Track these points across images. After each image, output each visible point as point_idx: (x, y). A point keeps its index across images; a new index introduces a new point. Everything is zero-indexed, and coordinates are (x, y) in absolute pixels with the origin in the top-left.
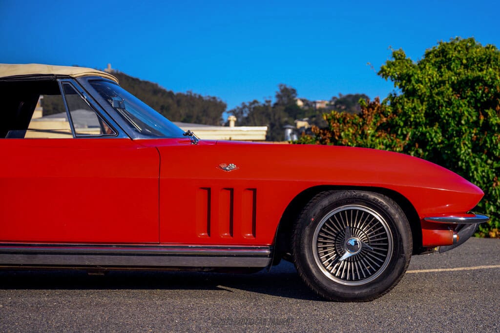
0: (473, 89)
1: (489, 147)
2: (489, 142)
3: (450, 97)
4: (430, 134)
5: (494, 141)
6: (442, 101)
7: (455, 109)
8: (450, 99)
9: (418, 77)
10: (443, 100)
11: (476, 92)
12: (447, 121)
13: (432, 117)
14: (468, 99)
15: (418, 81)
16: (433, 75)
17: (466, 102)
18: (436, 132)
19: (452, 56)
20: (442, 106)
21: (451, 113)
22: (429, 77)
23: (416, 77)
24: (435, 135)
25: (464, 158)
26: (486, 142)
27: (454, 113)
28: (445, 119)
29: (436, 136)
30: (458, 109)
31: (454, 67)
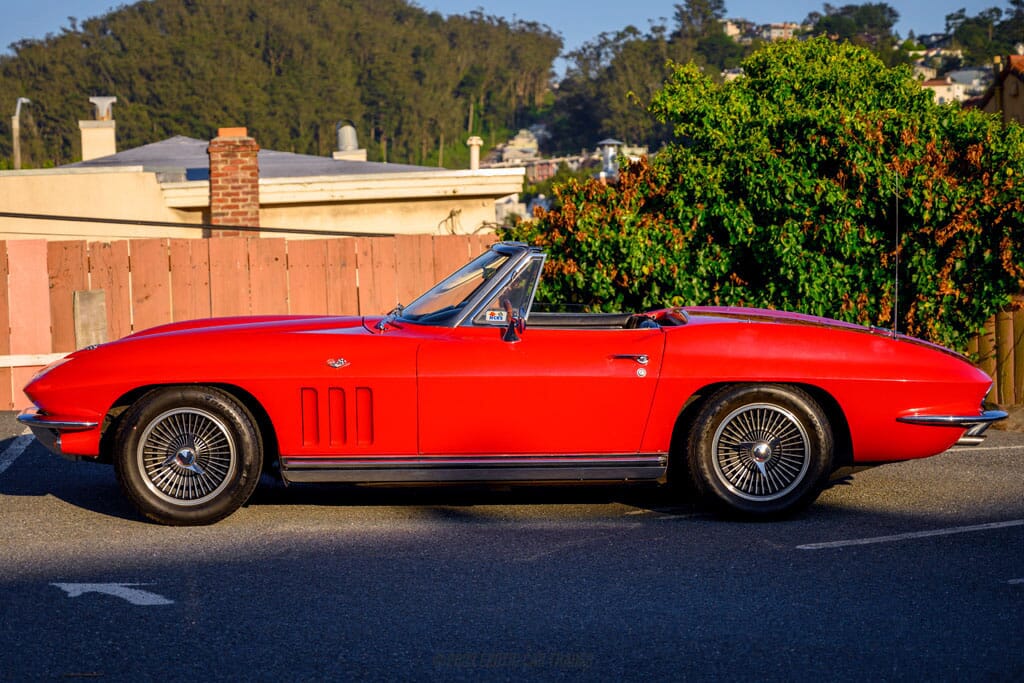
0: (801, 139)
1: (830, 241)
2: (828, 233)
3: (764, 154)
4: (730, 220)
5: (837, 231)
6: (750, 161)
7: (771, 177)
8: (763, 158)
9: (715, 116)
10: (752, 160)
11: (807, 146)
12: (760, 196)
13: (736, 189)
14: (793, 158)
15: (716, 124)
16: (740, 113)
17: (788, 164)
18: (740, 216)
19: (775, 79)
20: (751, 170)
21: (764, 182)
22: (733, 117)
23: (712, 117)
24: (739, 222)
25: (788, 261)
26: (823, 232)
27: (770, 182)
28: (755, 192)
29: (742, 223)
30: (776, 175)
31: (778, 97)
